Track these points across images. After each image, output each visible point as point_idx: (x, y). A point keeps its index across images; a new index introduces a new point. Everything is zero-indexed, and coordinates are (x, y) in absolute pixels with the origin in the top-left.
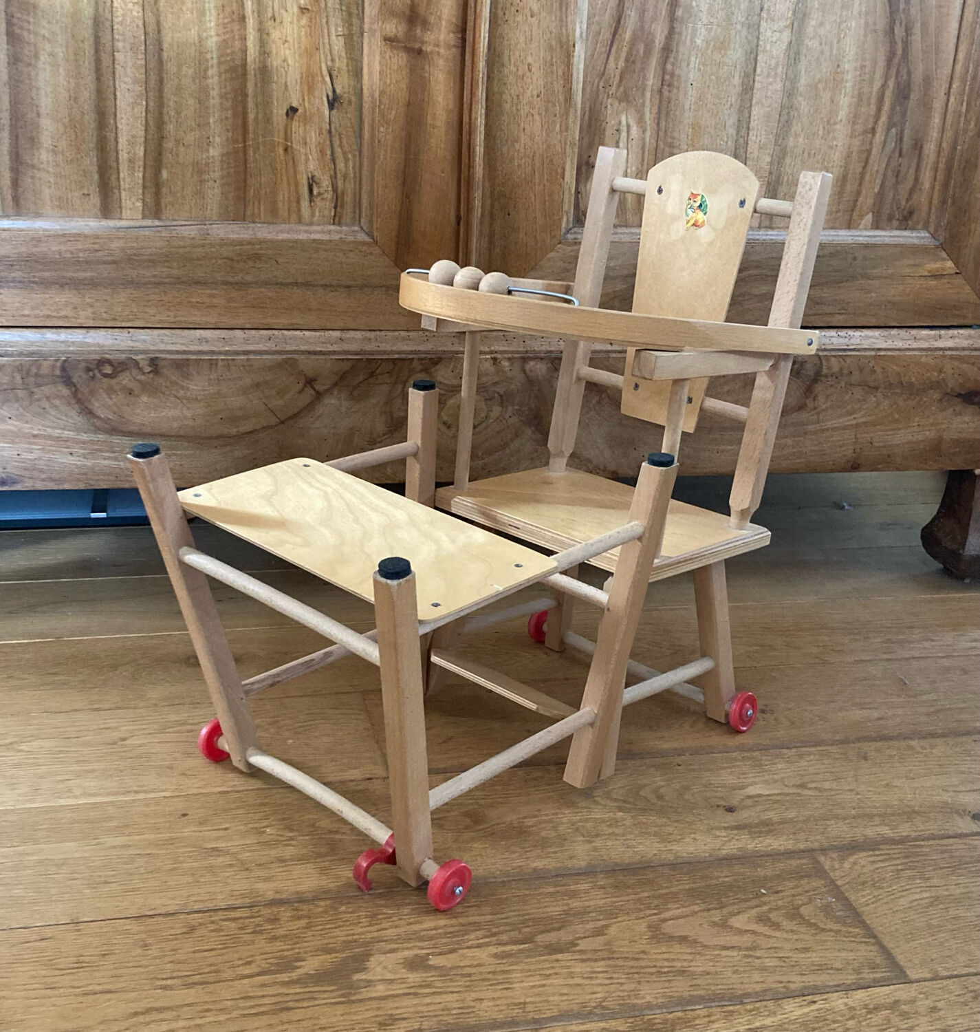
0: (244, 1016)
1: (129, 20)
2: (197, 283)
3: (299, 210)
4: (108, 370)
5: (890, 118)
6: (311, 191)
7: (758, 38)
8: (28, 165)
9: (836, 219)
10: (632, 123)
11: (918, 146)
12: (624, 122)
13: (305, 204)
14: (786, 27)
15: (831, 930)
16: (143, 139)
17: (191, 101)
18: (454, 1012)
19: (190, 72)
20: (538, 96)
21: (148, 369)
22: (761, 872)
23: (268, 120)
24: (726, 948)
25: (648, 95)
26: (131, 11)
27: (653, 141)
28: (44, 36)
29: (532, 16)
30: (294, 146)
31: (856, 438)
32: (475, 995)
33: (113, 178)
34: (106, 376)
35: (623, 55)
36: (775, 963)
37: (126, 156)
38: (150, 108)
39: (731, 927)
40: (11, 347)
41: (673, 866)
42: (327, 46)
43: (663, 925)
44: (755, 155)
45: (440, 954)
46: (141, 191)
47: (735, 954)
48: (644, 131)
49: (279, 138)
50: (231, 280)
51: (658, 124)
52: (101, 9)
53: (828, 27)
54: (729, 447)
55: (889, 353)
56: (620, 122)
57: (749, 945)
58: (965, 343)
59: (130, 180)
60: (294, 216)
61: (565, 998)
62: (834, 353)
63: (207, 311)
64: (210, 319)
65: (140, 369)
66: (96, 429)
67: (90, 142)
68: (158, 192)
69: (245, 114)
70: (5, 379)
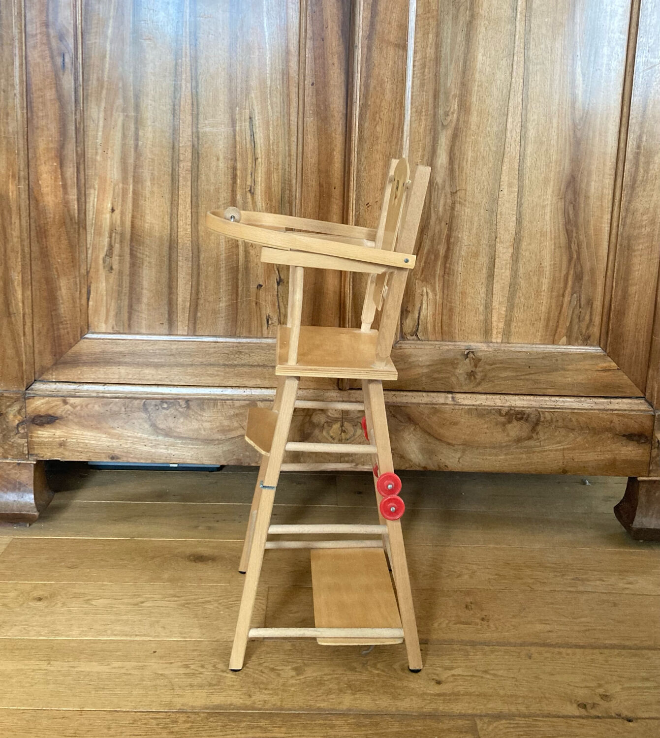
1: (185, 248)
2: (211, 365)
3: (262, 331)
4: (165, 406)
5: (573, 288)
6: (268, 322)
7: (495, 251)
8: (136, 310)
9: (545, 339)
10: (429, 291)
11: (590, 303)
12: (425, 291)
13: (265, 327)
14: (511, 245)
16: (189, 299)
17: (212, 283)
19: (213, 270)
21: (184, 406)
23: (248, 290)
25: (437, 279)
26: (186, 243)
27: (441, 300)
28: (146, 255)
30: (260, 302)
31: (564, 456)
33: (175, 317)
34: (164, 408)
37: (181, 307)
38: (193, 285)
40: (122, 394)
44: (497, 307)
46: (187, 322)
48: (436, 295)
49: (253, 298)
50: (227, 363)
51: (443, 292)
53: (533, 245)
55: (579, 411)
56: (422, 291)
58: (625, 407)
59: (182, 318)
60: (259, 335)
62: (547, 410)
63: (214, 378)
64: (216, 382)
65: (180, 406)
66: (158, 434)
67: (165, 301)
68: (195, 323)
69: (237, 287)
70: (117, 409)
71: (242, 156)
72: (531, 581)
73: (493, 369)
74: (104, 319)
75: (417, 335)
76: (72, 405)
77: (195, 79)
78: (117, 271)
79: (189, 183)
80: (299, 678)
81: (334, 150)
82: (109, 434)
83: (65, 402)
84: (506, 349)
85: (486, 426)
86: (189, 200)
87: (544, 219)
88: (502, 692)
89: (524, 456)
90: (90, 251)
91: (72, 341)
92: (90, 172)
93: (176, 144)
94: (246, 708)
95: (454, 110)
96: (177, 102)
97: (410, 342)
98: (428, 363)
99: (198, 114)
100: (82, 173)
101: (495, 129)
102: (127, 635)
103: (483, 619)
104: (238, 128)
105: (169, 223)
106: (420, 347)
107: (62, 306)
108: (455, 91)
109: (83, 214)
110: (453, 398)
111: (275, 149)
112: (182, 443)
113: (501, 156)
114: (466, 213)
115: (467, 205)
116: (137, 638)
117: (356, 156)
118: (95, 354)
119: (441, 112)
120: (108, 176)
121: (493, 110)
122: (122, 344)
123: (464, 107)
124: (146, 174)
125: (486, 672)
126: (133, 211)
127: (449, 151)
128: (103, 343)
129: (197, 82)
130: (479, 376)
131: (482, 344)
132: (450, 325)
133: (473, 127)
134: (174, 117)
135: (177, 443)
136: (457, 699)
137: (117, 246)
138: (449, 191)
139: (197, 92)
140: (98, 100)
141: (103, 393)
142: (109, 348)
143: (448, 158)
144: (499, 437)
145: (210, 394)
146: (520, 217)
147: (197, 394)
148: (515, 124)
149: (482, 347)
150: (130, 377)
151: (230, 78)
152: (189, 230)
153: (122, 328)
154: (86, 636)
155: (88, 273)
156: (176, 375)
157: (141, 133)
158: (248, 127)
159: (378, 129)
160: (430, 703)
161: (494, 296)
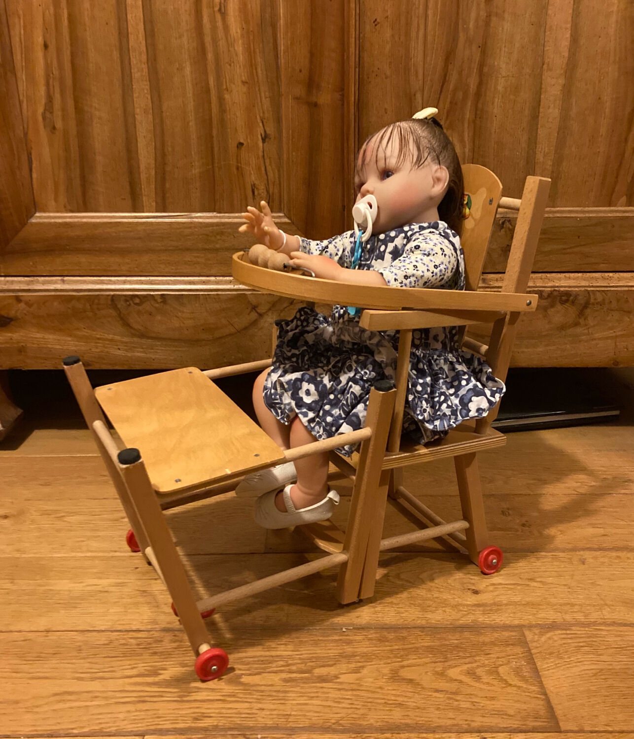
0: (117, 703)
1: (142, 96)
2: (188, 249)
4: (137, 300)
6: (254, 193)
7: (541, 84)
8: (90, 183)
9: (599, 201)
13: (250, 201)
14: (561, 74)
15: (515, 686)
16: (154, 166)
17: (180, 142)
18: (243, 716)
19: (179, 124)
22: (482, 639)
23: (226, 151)
24: (437, 691)
25: (466, 125)
26: (144, 90)
28: (95, 108)
29: (386, 78)
30: (243, 166)
31: (616, 345)
32: (260, 706)
33: (138, 189)
35: (449, 100)
36: (468, 705)
37: (145, 176)
38: (158, 147)
39: (446, 676)
41: (422, 628)
42: (260, 104)
43: (402, 670)
44: (541, 160)
45: (250, 675)
46: (154, 196)
47: (441, 696)
48: (464, 147)
49: (233, 162)
50: (208, 247)
51: (474, 142)
52: (126, 89)
53: (591, 73)
54: (526, 350)
57: (454, 690)
59: (148, 191)
61: (318, 715)
62: (598, 289)
63: (194, 266)
64: (195, 270)
65: (155, 301)
66: (133, 335)
67: (124, 168)
68: (164, 197)
69: (212, 148)
70: (80, 306)
74: (53, 195)
76: (26, 303)
78: (62, 131)
82: (75, 337)
83: (19, 300)
86: (141, 28)
87: (608, 33)
89: (568, 347)
90: (24, 105)
91: (17, 224)
105: (119, 61)
109: (9, 54)
112: (161, 346)
114: (504, 29)
115: (507, 17)
118: (47, 240)
126: (72, 46)
135: (156, 345)
137: (57, 97)
144: (539, 324)
146: (577, 32)
150: (92, 267)
152: (146, 70)
153: (75, 204)
155: (26, 134)
156: (146, 262)
161: (538, 146)
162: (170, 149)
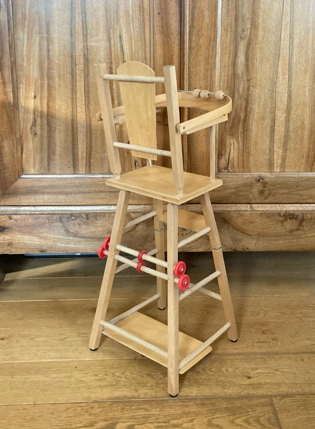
1: (82, 119)
2: (101, 192)
4: (73, 218)
6: (135, 164)
7: (275, 116)
8: (52, 160)
9: (306, 169)
13: (134, 168)
14: (285, 112)
16: (86, 152)
17: (100, 141)
19: (99, 133)
20: (204, 136)
21: (85, 218)
25: (240, 134)
26: (82, 117)
27: (242, 147)
28: (57, 124)
33: (77, 163)
34: (73, 220)
37: (81, 156)
38: (88, 143)
40: (46, 211)
44: (277, 150)
46: (85, 166)
48: (239, 144)
51: (243, 142)
52: (74, 117)
53: (298, 111)
54: (274, 242)
56: (231, 142)
59: (82, 163)
62: (308, 212)
63: (103, 200)
64: (104, 202)
65: (83, 218)
66: (70, 236)
67: (70, 153)
68: (90, 166)
70: (43, 221)
71: (116, 60)
72: (300, 315)
73: (275, 188)
74: (33, 165)
75: (228, 169)
76: (15, 220)
77: (84, 13)
78: (40, 135)
79: (83, 79)
80: (165, 379)
81: (173, 55)
82: (39, 237)
83: (11, 218)
84: (283, 176)
85: (271, 223)
86: (83, 89)
87: (305, 95)
88: (287, 381)
89: (295, 240)
90: (22, 124)
91: (13, 180)
92: (20, 73)
93: (74, 54)
94: (134, 397)
95: (248, 28)
96: (73, 26)
97: (224, 173)
98: (235, 186)
99: (87, 35)
100: (15, 74)
101: (274, 39)
102: (58, 358)
103: (274, 339)
104: (112, 43)
105: (71, 104)
106: (230, 176)
107: (5, 158)
108: (248, 15)
109: (16, 100)
110: (251, 207)
111: (136, 55)
112: (84, 241)
113: (278, 56)
114: (256, 92)
115: (257, 87)
116: (65, 360)
117: (187, 58)
118: (28, 188)
119: (240, 29)
120: (31, 75)
121: (272, 27)
122: (45, 181)
123: (254, 25)
124: (55, 73)
125: (277, 370)
126: (48, 97)
127: (245, 54)
128: (32, 180)
129: (85, 14)
130: (266, 193)
131: (268, 173)
132: (248, 162)
133: (260, 38)
134: (71, 36)
135: (82, 241)
136: (260, 387)
137: (39, 120)
138: (246, 79)
139: (86, 20)
140: (23, 27)
141: (34, 211)
142: (37, 184)
143: (245, 58)
144: (279, 229)
145: (101, 210)
146: (290, 94)
147: (93, 210)
148: (286, 35)
149: (268, 175)
150: (51, 201)
151: (107, 10)
152: (84, 108)
153: (44, 170)
154: (33, 359)
155: (21, 137)
156: (79, 198)
157: (51, 47)
158: (118, 42)
159: (201, 41)
160: (245, 390)
161: (275, 144)
162: (94, 144)
